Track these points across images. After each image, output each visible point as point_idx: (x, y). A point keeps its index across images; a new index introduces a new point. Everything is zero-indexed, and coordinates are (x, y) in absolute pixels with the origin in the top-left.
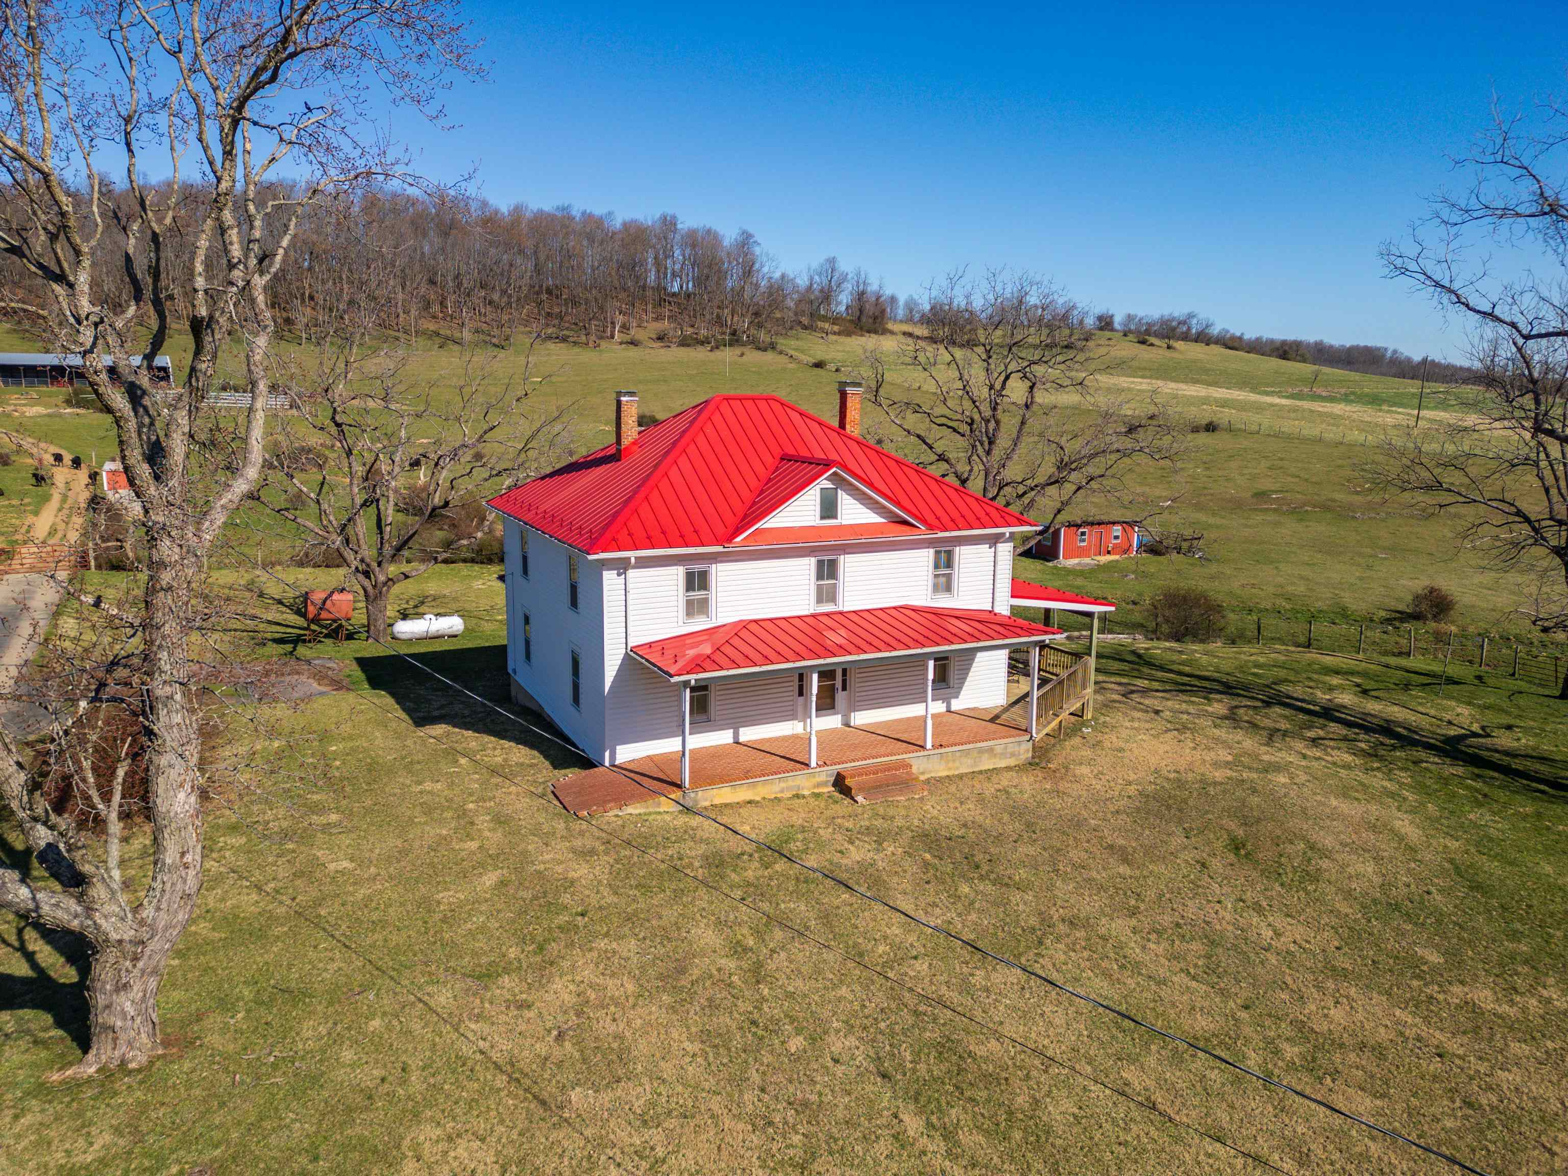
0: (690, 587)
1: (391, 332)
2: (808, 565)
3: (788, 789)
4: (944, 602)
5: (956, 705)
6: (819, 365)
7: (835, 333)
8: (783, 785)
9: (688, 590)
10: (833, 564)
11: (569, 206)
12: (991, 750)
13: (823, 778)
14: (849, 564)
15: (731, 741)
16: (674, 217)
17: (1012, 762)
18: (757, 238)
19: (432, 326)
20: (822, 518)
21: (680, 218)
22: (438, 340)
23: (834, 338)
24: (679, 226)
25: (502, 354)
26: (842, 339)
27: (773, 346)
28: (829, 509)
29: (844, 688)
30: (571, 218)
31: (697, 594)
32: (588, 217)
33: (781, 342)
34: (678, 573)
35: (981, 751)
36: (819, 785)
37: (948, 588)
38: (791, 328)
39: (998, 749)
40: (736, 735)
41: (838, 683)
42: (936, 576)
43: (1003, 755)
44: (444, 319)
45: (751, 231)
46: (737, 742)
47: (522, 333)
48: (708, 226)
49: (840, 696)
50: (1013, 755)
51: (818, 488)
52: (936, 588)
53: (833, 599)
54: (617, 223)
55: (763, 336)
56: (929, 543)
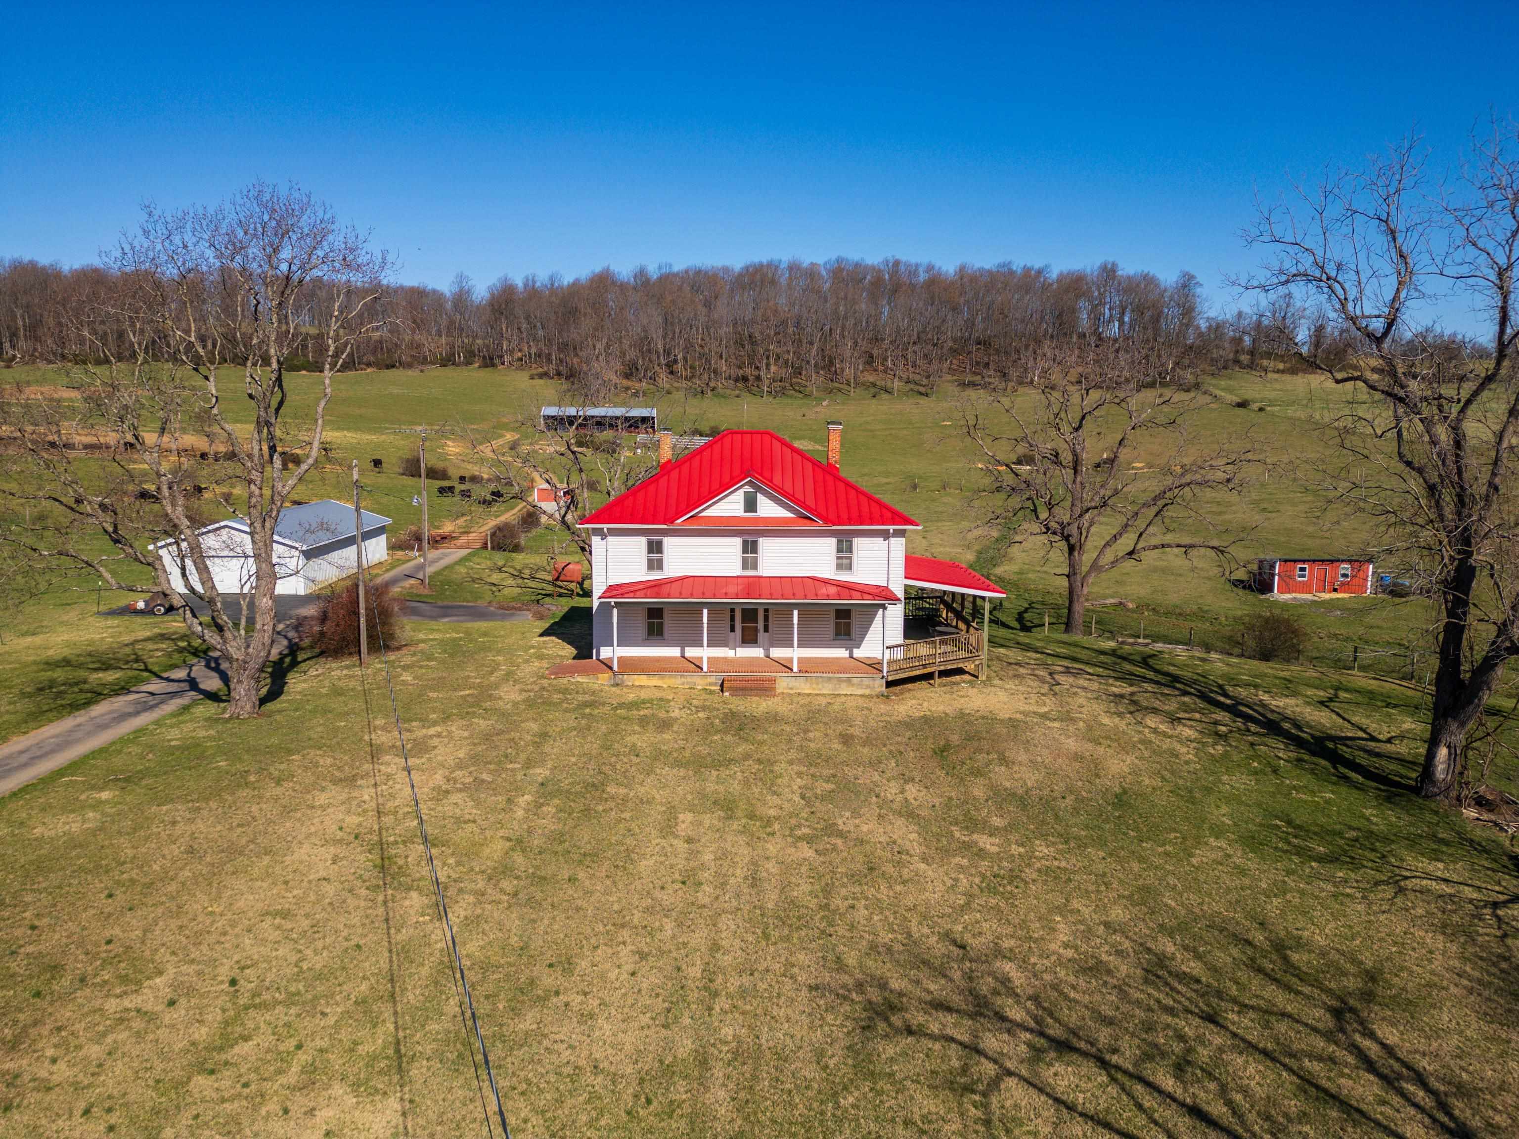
0: (650, 551)
1: (836, 385)
2: (736, 543)
3: (687, 683)
4: (845, 577)
5: (857, 653)
6: (1243, 405)
7: (1278, 371)
8: (683, 680)
9: (649, 552)
10: (755, 543)
11: (1010, 263)
12: (849, 681)
13: (713, 680)
14: (766, 544)
15: (679, 655)
16: (1114, 265)
17: (867, 692)
18: (1199, 279)
19: (871, 379)
20: (745, 511)
21: (1120, 266)
22: (873, 390)
23: (1276, 376)
24: (1120, 273)
25: (923, 401)
26: (1287, 377)
27: (1197, 386)
28: (750, 505)
29: (766, 630)
30: (1012, 273)
31: (655, 556)
32: (1027, 270)
33: (1209, 382)
34: (643, 541)
35: (840, 680)
36: (710, 684)
37: (849, 567)
38: (1225, 368)
39: (855, 681)
40: (683, 652)
41: (761, 625)
42: (838, 558)
43: (860, 685)
44: (885, 372)
45: (1193, 272)
46: (683, 657)
47: (949, 381)
48: (1146, 271)
49: (762, 636)
50: (868, 687)
51: (741, 491)
52: (839, 567)
53: (755, 567)
54: (1054, 274)
55: (1189, 376)
56: (832, 534)
